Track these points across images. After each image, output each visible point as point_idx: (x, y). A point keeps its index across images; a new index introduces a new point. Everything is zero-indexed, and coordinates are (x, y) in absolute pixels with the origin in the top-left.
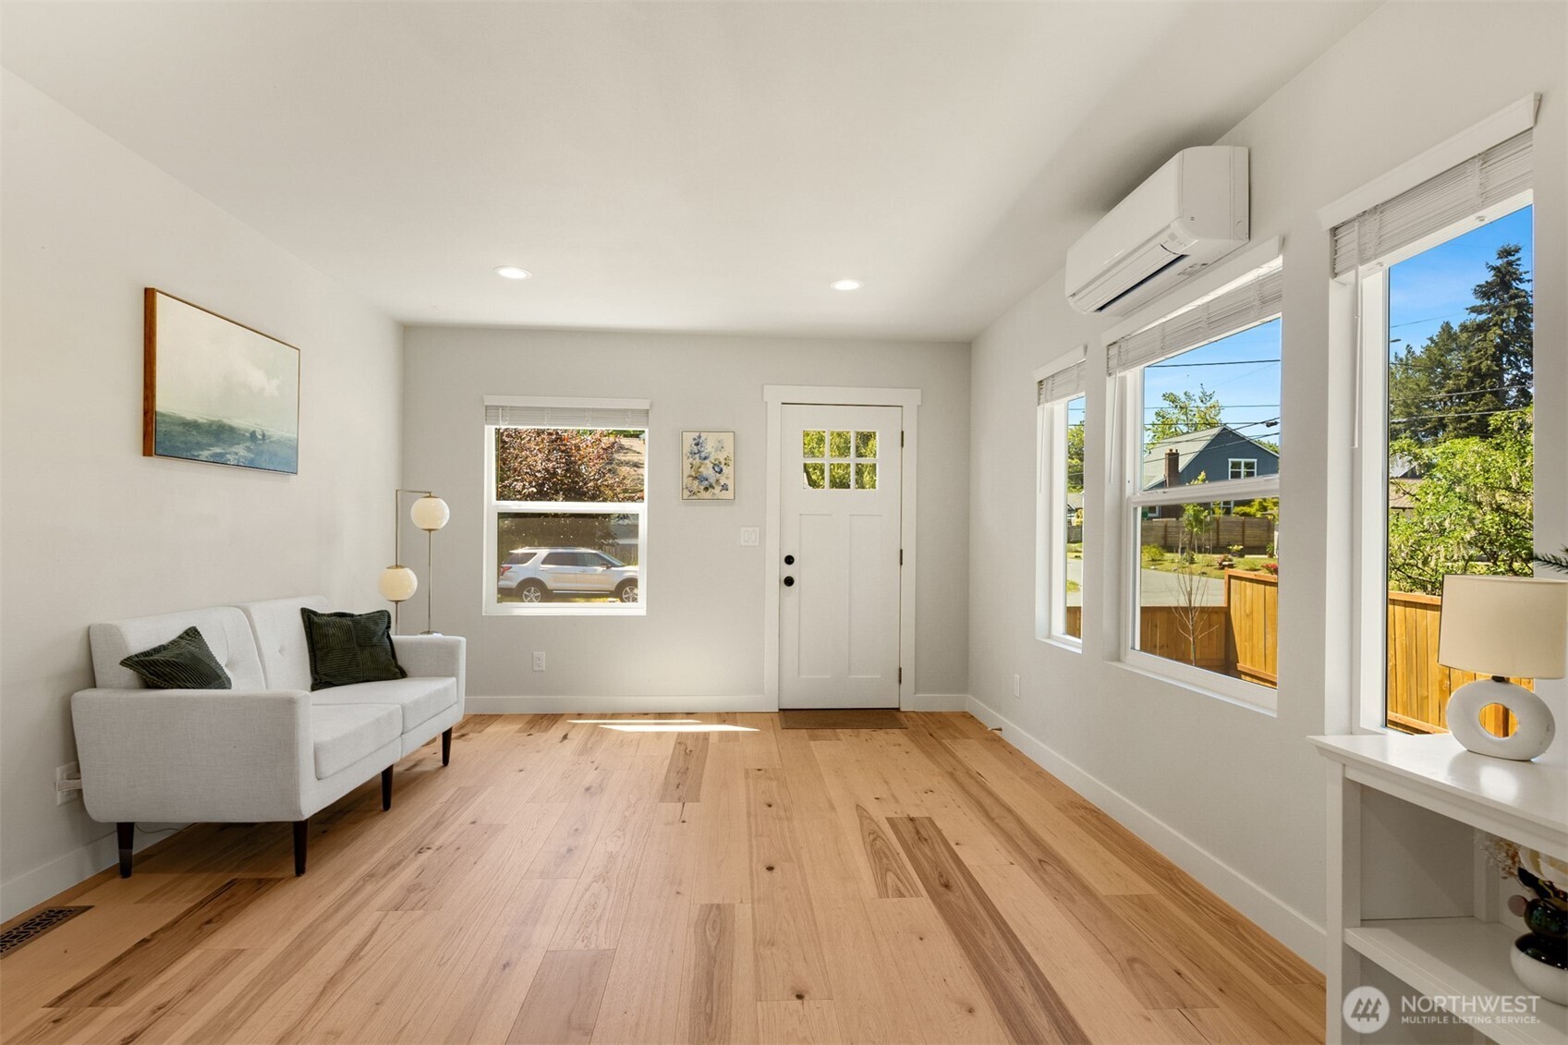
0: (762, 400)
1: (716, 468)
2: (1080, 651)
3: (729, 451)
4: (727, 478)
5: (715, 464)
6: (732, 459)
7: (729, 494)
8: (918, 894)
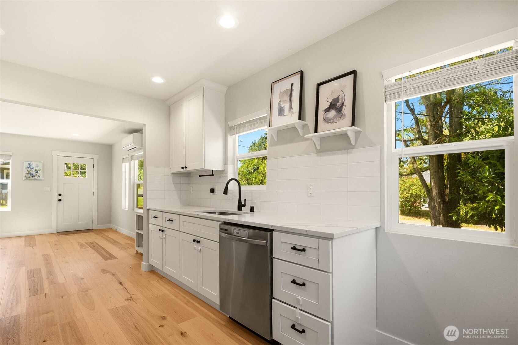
0: (51, 154)
1: (36, 172)
2: (128, 210)
3: (40, 167)
4: (40, 174)
5: (35, 170)
6: (41, 169)
7: (40, 178)
8: (88, 248)
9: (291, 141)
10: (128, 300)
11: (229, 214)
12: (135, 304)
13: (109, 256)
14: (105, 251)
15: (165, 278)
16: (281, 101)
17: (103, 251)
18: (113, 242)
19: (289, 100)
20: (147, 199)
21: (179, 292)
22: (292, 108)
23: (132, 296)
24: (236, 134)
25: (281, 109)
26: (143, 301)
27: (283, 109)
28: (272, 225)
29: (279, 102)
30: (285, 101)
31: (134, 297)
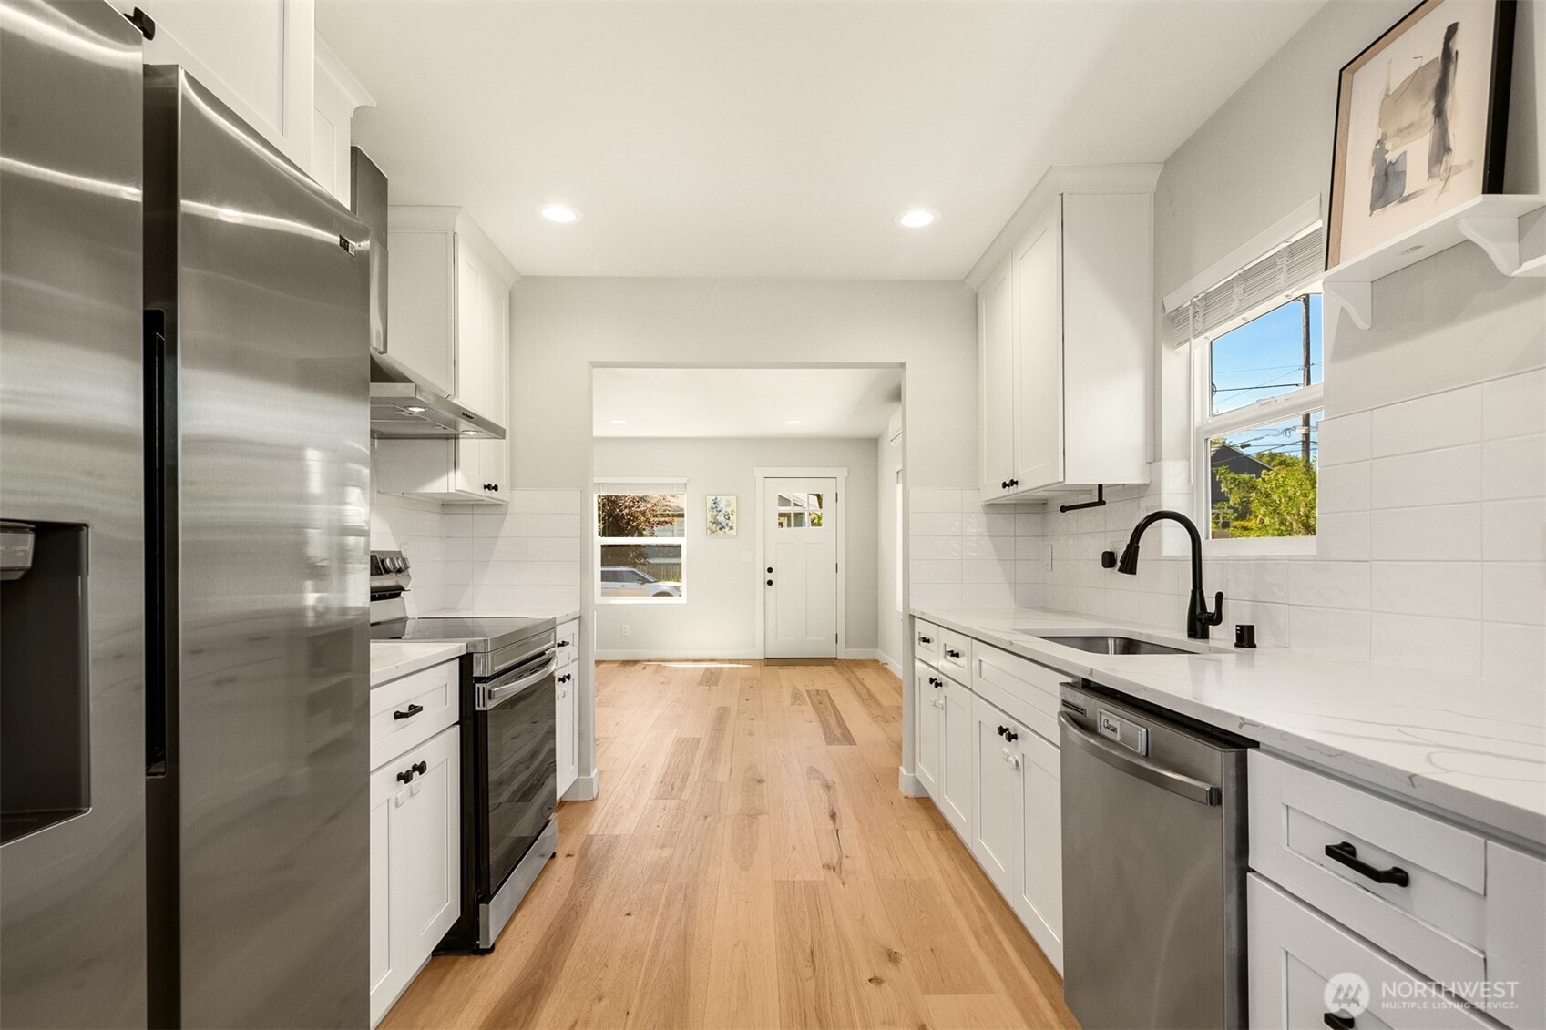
0: (753, 476)
1: (726, 517)
3: (733, 506)
4: (732, 522)
6: (736, 511)
7: (733, 532)
8: (807, 704)
9: (1451, 313)
10: (828, 867)
11: (1156, 648)
12: (841, 885)
13: (842, 735)
14: (837, 719)
15: (949, 832)
16: (1390, 132)
17: (834, 717)
18: (865, 698)
19: (1430, 118)
20: (911, 586)
21: (972, 887)
22: (1448, 150)
23: (844, 859)
24: (1195, 337)
25: (1386, 175)
26: (864, 884)
27: (1399, 168)
28: (1242, 718)
29: (1378, 142)
30: (1411, 125)
31: (846, 863)
